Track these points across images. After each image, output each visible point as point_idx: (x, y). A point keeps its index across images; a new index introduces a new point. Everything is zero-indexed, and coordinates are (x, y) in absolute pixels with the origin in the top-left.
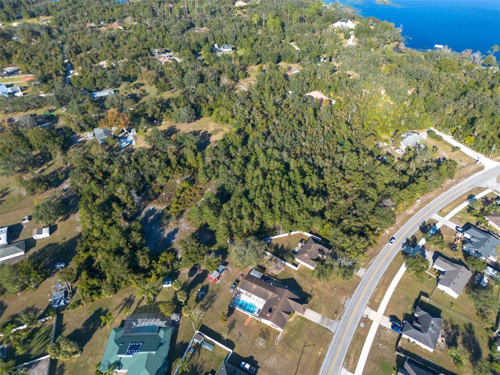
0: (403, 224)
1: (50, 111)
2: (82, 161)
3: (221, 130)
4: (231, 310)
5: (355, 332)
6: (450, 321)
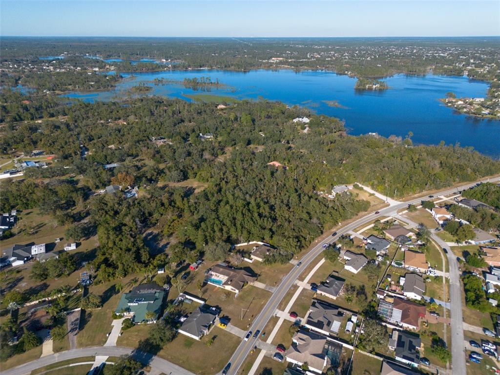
1: (71, 177)
2: (99, 204)
3: (203, 186)
4: (205, 284)
5: (287, 292)
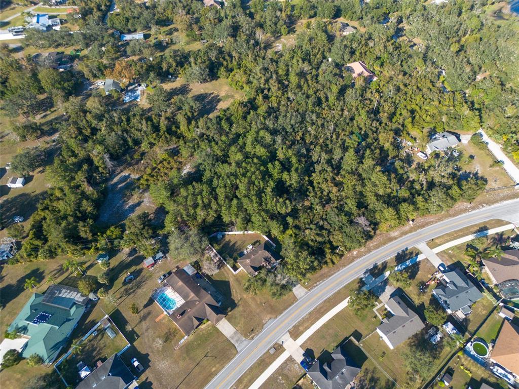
0: (378, 248)
1: (78, 51)
2: (77, 113)
3: (232, 96)
4: (151, 301)
5: (261, 357)
6: (373, 372)
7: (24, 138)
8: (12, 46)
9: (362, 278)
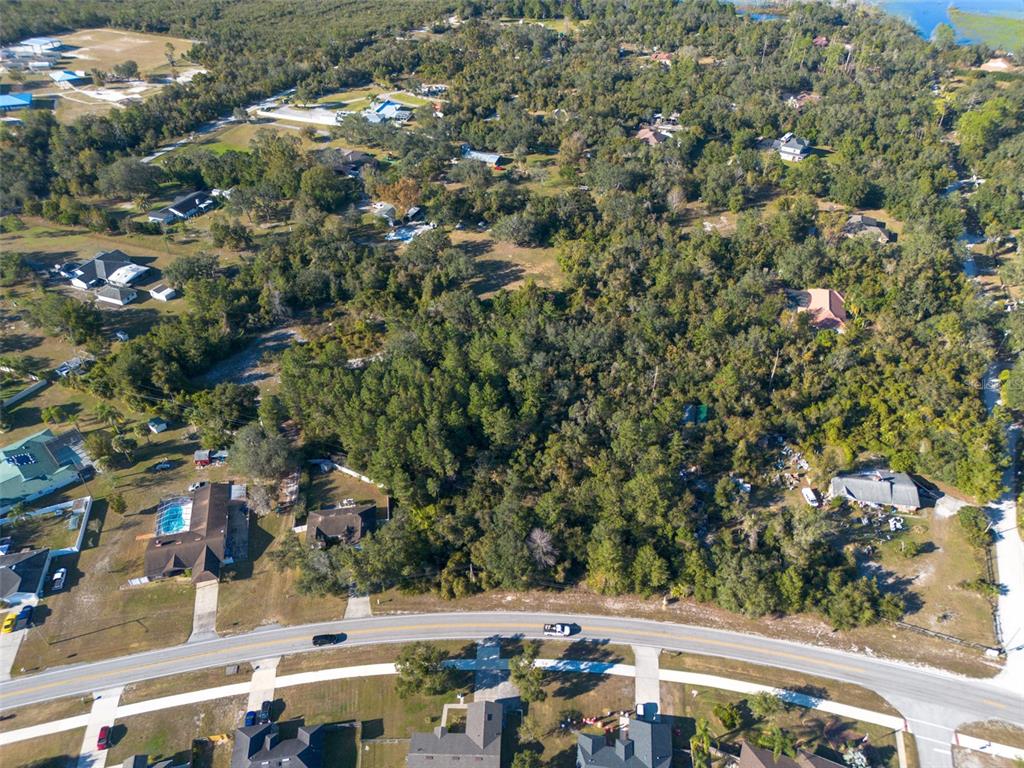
1: (394, 158)
5: (208, 669)
7: (220, 243)
8: (321, 133)
9: (477, 645)
